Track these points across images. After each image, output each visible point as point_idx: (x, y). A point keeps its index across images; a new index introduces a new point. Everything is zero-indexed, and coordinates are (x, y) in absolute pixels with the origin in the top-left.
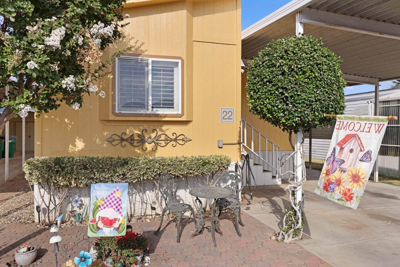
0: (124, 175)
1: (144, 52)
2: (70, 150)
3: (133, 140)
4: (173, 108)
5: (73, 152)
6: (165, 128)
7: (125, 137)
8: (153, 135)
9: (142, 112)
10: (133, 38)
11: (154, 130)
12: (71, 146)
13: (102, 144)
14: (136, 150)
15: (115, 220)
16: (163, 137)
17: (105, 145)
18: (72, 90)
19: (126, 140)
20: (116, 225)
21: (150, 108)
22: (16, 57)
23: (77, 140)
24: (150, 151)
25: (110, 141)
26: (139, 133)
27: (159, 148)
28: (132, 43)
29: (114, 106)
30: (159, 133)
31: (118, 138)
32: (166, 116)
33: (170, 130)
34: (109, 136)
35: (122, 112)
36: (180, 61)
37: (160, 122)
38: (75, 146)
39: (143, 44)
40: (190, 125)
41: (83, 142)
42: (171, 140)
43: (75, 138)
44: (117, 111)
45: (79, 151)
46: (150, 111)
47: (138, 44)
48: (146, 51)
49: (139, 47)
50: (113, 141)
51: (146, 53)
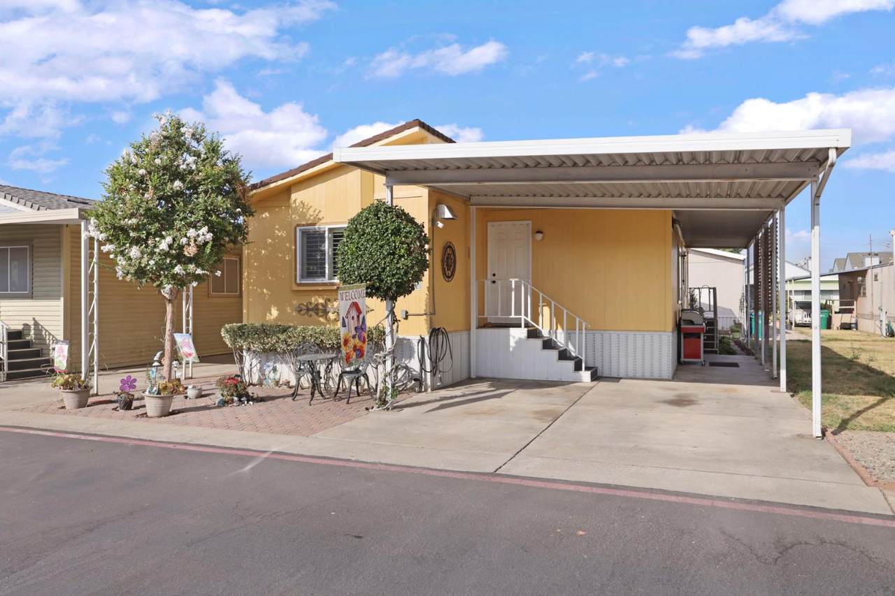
1: (321, 220)
2: (268, 318)
3: (317, 309)
5: (269, 320)
7: (311, 307)
8: (335, 304)
9: (321, 280)
10: (312, 207)
11: (336, 299)
12: (268, 314)
13: (292, 313)
14: (321, 319)
17: (294, 314)
19: (312, 310)
21: (327, 276)
23: (272, 308)
24: (333, 321)
25: (299, 310)
26: (323, 302)
28: (311, 212)
29: (296, 276)
31: (305, 307)
34: (297, 306)
35: (303, 282)
38: (271, 314)
39: (320, 211)
41: (277, 310)
44: (298, 281)
45: (274, 319)
46: (326, 280)
47: (316, 212)
48: (323, 218)
49: (317, 215)
50: (301, 310)
51: (323, 221)
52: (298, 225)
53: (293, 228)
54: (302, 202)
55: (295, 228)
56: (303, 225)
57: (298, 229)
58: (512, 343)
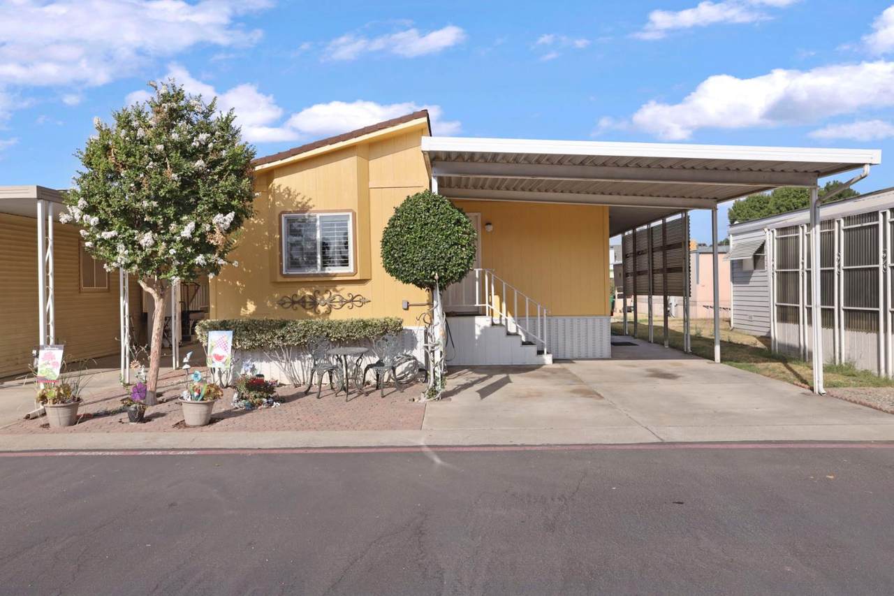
0: (283, 337)
1: (311, 208)
2: (242, 314)
3: (305, 302)
4: (348, 265)
6: (339, 288)
7: (296, 299)
8: (326, 296)
9: (311, 271)
10: (300, 194)
11: (326, 291)
12: (242, 309)
13: (273, 307)
14: (308, 313)
15: (223, 356)
16: (337, 299)
17: (276, 308)
18: (204, 265)
19: (298, 302)
20: (224, 360)
21: (319, 267)
22: (163, 248)
23: (248, 303)
24: (323, 314)
25: (282, 303)
26: (311, 294)
27: (333, 310)
28: (299, 199)
29: (281, 267)
30: (333, 294)
31: (289, 300)
32: (335, 275)
33: (346, 291)
34: (280, 299)
35: (291, 273)
36: (350, 214)
37: (331, 282)
38: (247, 309)
39: (310, 199)
40: (369, 284)
41: (254, 304)
42: (347, 302)
43: (246, 301)
44: (284, 273)
45: (250, 314)
46: (319, 271)
47: (305, 200)
48: (314, 206)
49: (306, 203)
50: (284, 304)
51: (313, 209)
52: (284, 212)
53: (277, 216)
54: (287, 188)
55: (280, 216)
56: (290, 212)
57: (283, 216)
58: (478, 332)
